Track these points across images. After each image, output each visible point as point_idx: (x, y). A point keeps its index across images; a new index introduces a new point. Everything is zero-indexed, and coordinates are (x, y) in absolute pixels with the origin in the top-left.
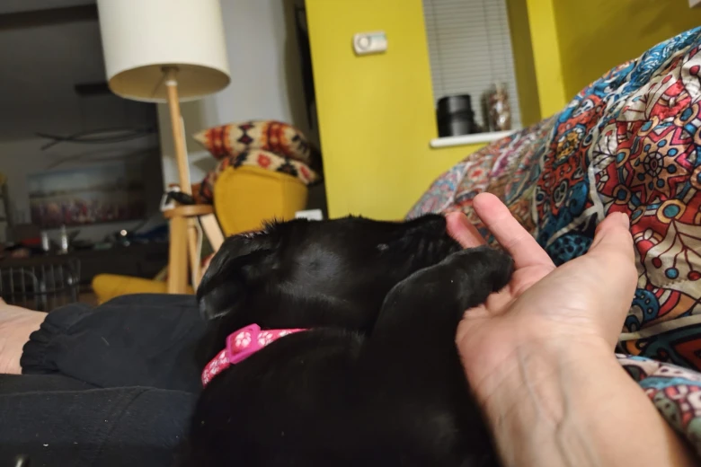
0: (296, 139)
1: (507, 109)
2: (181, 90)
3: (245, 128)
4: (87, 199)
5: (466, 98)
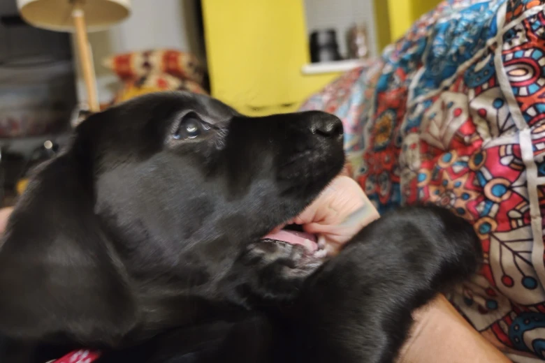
0: (190, 65)
1: (367, 43)
3: (147, 54)
4: (17, 116)
5: (332, 33)
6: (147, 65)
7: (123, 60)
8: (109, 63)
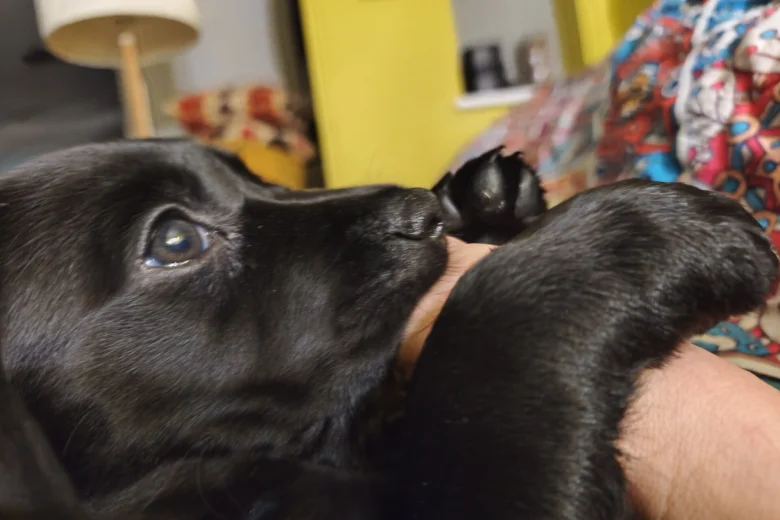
1: (547, 62)
2: (141, 47)
3: (225, 95)
5: (495, 51)
6: (225, 110)
7: (191, 105)
8: (172, 108)
